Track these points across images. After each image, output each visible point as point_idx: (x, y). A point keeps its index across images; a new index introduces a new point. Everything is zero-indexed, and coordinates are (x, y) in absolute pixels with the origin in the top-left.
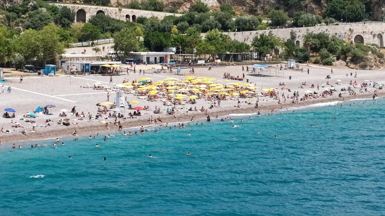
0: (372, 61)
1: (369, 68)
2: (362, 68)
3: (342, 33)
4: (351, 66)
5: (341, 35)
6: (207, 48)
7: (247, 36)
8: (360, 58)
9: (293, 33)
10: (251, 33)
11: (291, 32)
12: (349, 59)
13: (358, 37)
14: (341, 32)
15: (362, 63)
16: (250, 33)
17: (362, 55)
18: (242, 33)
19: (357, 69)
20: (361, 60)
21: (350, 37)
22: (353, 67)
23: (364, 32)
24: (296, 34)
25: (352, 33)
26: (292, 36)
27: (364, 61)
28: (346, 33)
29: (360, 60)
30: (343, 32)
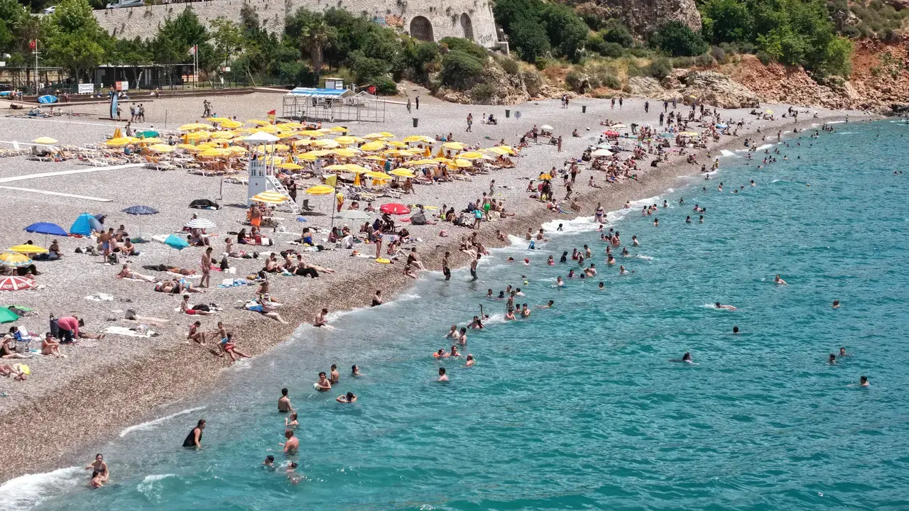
0: (502, 81)
1: (497, 99)
2: (478, 99)
3: (380, 10)
4: (448, 96)
5: (378, 15)
6: (87, 50)
7: (122, 22)
8: (471, 75)
9: (250, 13)
10: (131, 12)
11: (242, 10)
12: (434, 77)
13: (417, 22)
14: (376, 8)
15: (478, 87)
16: (128, 13)
17: (477, 65)
18: (106, 13)
19: (465, 103)
20: (475, 78)
21: (401, 23)
22: (455, 98)
23: (431, 9)
24: (257, 15)
25: (404, 11)
26: (246, 21)
27: (481, 82)
28: (389, 12)
29: (472, 78)
30: (382, 8)
